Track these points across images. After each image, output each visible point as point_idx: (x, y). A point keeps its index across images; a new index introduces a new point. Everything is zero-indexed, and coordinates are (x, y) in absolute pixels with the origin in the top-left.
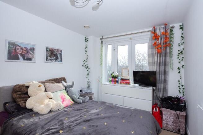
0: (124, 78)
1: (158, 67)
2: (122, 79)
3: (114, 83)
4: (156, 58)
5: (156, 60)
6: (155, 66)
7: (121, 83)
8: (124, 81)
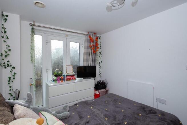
0: (69, 74)
1: (92, 63)
2: (67, 76)
3: (61, 81)
4: (90, 56)
5: (90, 58)
6: (90, 62)
7: (67, 80)
8: (70, 78)
